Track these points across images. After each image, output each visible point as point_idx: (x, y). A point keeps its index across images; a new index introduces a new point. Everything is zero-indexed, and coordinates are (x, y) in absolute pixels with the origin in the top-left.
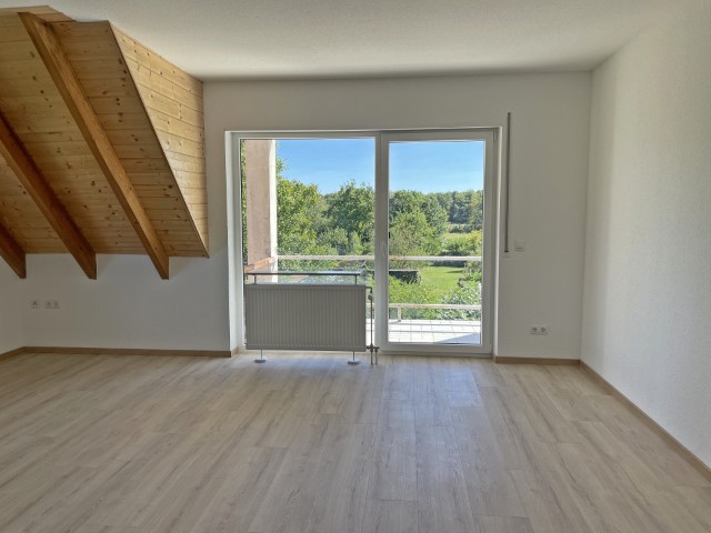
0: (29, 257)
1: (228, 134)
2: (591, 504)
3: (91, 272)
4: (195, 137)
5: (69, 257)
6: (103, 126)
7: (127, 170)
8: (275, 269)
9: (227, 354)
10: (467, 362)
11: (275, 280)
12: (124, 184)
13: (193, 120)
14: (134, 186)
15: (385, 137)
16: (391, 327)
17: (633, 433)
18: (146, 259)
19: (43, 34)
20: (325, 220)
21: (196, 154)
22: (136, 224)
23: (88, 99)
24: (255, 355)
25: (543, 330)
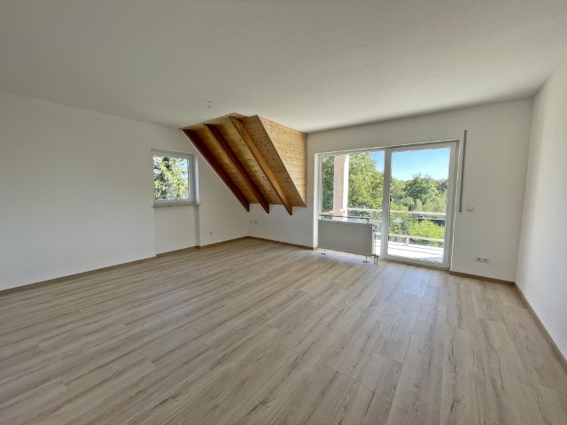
0: (251, 205)
1: (316, 155)
2: (455, 371)
3: (268, 211)
4: (302, 157)
5: (259, 205)
6: (263, 156)
7: (273, 172)
8: (346, 214)
9: (312, 249)
10: (431, 271)
11: (345, 220)
12: (271, 177)
13: (302, 151)
14: (276, 178)
15: (389, 150)
16: (389, 246)
17: (527, 337)
18: (283, 206)
19: (238, 124)
20: (403, 193)
21: (302, 164)
22: (277, 193)
23: (256, 145)
24: (322, 251)
25: (485, 260)
